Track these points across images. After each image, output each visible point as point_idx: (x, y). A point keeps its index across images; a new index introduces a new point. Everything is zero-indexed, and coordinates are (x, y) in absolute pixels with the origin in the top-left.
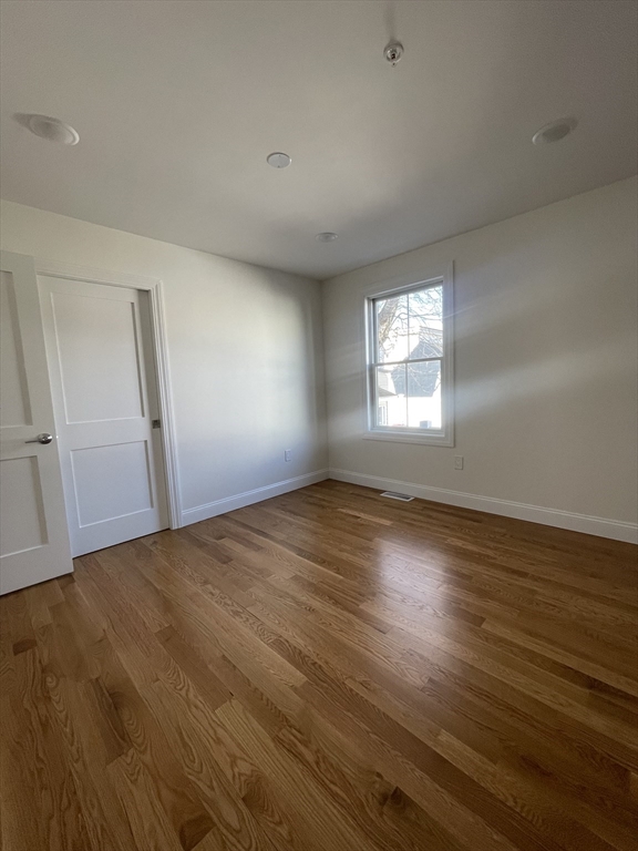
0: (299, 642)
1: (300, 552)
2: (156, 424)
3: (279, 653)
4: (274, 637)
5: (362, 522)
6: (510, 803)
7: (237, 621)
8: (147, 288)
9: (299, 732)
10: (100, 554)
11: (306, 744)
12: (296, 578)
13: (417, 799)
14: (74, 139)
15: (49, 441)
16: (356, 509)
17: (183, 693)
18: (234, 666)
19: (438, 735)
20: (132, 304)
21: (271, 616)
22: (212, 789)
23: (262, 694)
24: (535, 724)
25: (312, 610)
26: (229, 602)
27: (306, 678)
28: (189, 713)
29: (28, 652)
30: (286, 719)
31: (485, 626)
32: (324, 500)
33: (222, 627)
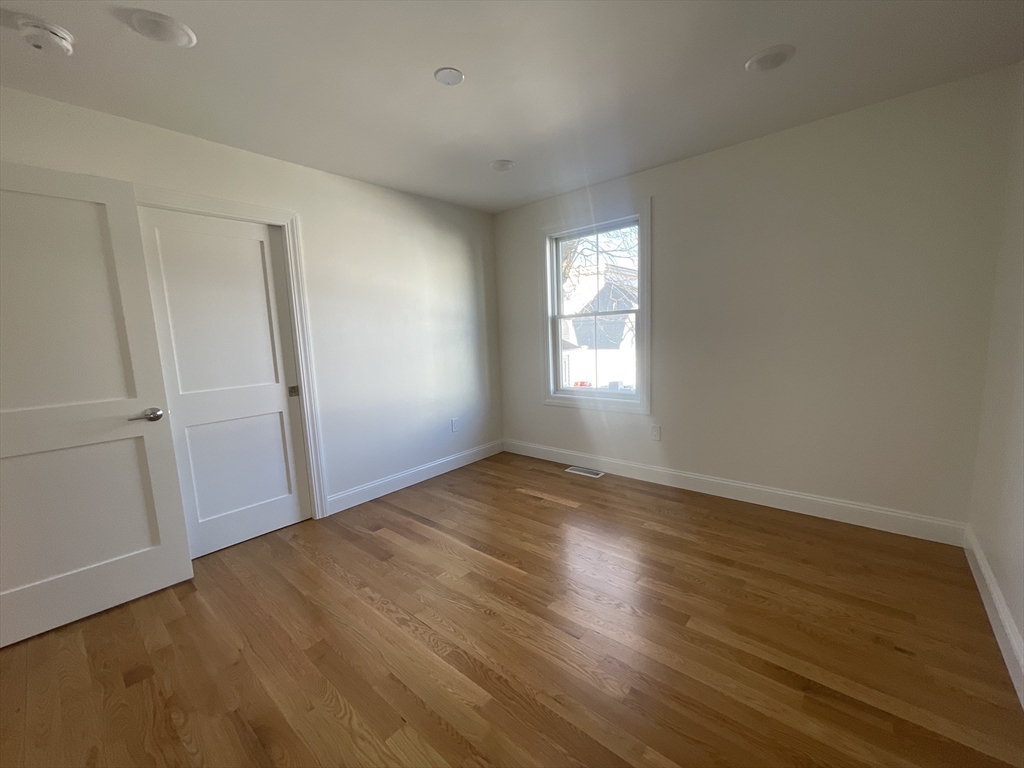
0: (480, 653)
1: (474, 543)
2: (294, 391)
3: (457, 668)
4: (449, 650)
5: (546, 505)
7: (403, 631)
8: (280, 223)
9: (486, 759)
10: (226, 552)
12: (471, 576)
14: (190, 41)
15: (159, 417)
16: (539, 489)
17: (345, 722)
18: (405, 686)
19: (643, 752)
20: (262, 242)
21: (444, 622)
23: (440, 718)
24: (749, 734)
25: (491, 614)
26: (393, 608)
27: (490, 696)
28: (354, 746)
29: (144, 681)
30: (471, 746)
31: (688, 625)
32: (499, 478)
33: (387, 639)
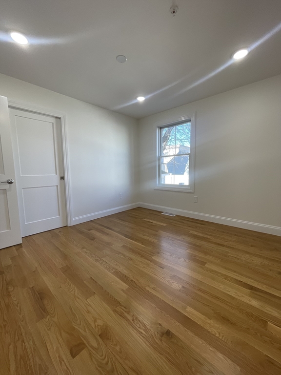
0: (125, 272)
1: (126, 236)
2: (62, 178)
3: (116, 276)
4: (114, 270)
5: (153, 224)
6: (217, 335)
7: (97, 263)
8: (60, 117)
9: (125, 308)
10: (34, 236)
11: (128, 313)
12: (124, 246)
13: (177, 334)
16: (151, 219)
17: (73, 292)
18: (96, 282)
19: (186, 308)
20: (53, 123)
21: (112, 261)
22: (86, 332)
23: (108, 293)
24: (228, 304)
25: (131, 259)
26: (94, 256)
27: (128, 287)
28: (75, 301)
30: (119, 303)
31: (206, 265)
32: (137, 216)
33: (90, 266)
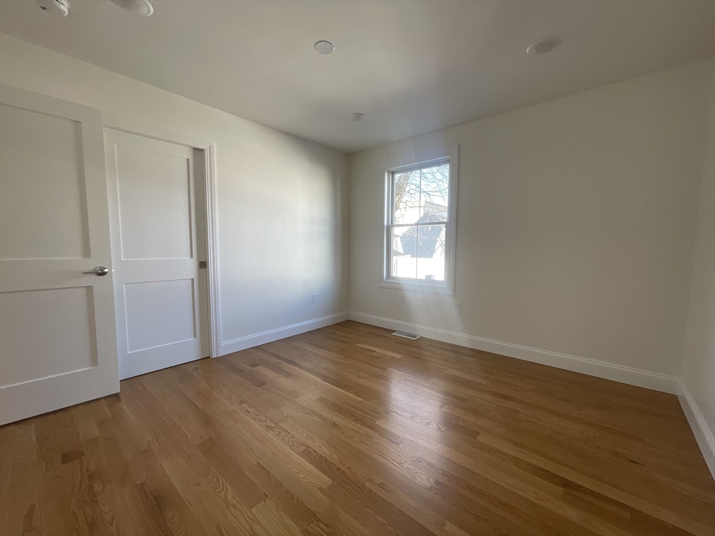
0: (325, 451)
1: (325, 378)
2: (203, 265)
3: (308, 461)
4: (302, 448)
5: (378, 355)
7: (271, 434)
8: (203, 148)
9: (326, 525)
10: (145, 376)
12: (321, 399)
14: (149, 11)
15: (105, 273)
16: (373, 345)
17: (222, 495)
18: (268, 472)
19: (444, 525)
20: (188, 160)
21: (300, 430)
23: (293, 495)
25: (335, 425)
26: (263, 419)
27: (331, 481)
28: (228, 513)
29: (76, 461)
30: (314, 514)
31: (479, 438)
32: (345, 337)
33: (257, 439)
